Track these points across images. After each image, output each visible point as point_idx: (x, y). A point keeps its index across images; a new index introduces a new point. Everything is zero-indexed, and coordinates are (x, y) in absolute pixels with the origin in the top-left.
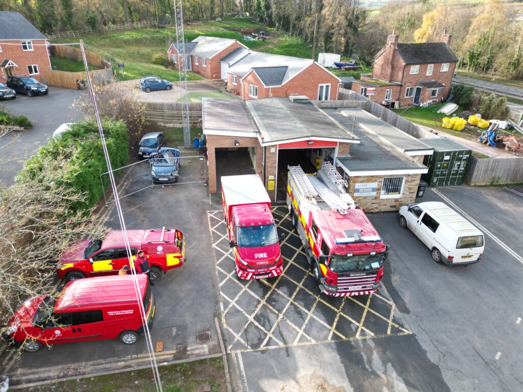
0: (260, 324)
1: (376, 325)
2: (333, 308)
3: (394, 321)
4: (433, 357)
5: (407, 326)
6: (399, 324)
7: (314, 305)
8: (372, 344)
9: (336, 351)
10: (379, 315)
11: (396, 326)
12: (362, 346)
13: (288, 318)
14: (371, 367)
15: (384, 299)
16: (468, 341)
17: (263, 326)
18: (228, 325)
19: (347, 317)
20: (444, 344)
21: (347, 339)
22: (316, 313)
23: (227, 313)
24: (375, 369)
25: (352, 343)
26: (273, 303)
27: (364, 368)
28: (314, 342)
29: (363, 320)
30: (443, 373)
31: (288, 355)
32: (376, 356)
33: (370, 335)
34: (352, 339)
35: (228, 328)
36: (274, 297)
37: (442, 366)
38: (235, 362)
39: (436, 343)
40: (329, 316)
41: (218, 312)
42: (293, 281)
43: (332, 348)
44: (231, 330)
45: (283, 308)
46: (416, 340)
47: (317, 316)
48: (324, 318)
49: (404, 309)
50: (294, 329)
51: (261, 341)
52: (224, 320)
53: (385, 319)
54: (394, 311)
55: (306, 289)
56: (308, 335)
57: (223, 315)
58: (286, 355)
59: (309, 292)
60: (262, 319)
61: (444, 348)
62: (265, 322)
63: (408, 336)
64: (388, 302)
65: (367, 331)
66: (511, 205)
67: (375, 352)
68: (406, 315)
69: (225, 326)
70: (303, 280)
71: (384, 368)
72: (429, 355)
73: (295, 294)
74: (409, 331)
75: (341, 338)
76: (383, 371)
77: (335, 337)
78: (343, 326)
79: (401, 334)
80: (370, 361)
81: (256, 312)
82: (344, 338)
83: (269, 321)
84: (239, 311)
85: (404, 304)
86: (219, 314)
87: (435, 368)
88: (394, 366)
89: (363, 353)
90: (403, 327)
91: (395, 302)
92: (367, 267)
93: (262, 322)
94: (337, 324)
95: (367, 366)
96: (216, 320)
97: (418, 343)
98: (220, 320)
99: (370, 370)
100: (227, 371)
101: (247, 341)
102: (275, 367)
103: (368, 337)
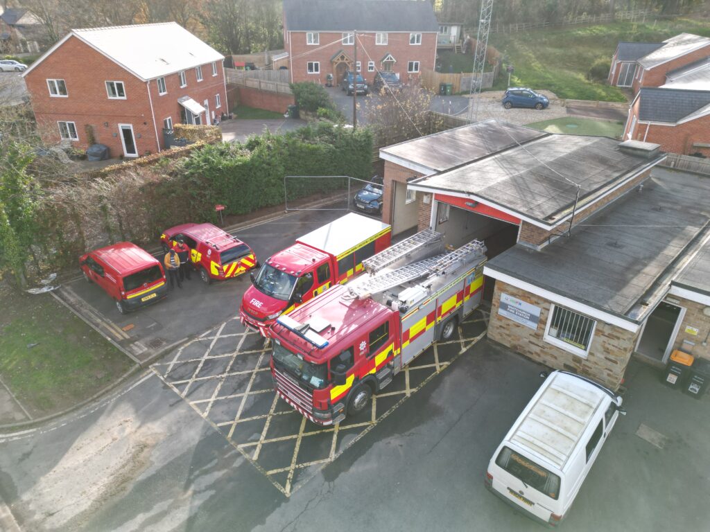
0: (202, 367)
1: (275, 456)
2: (273, 407)
5: (299, 487)
7: (264, 391)
8: (237, 464)
9: (202, 438)
10: (296, 452)
11: (290, 476)
12: (226, 456)
13: (226, 381)
14: (198, 476)
17: (201, 371)
19: (267, 425)
24: (196, 481)
27: (191, 471)
31: (171, 406)
32: (218, 474)
38: (141, 376)
40: (256, 410)
43: (206, 433)
44: (179, 354)
46: (277, 506)
47: (248, 400)
48: (247, 407)
49: (333, 472)
54: (318, 464)
56: (212, 407)
58: (172, 403)
62: (207, 369)
63: (283, 495)
64: (332, 452)
65: (258, 451)
67: (225, 471)
69: (182, 348)
71: (203, 488)
74: (291, 491)
75: (227, 434)
78: (248, 427)
79: (280, 486)
80: (206, 472)
82: (230, 435)
84: (208, 346)
85: (344, 470)
86: (194, 337)
88: (212, 497)
90: (293, 483)
92: (305, 377)
93: (205, 367)
94: (248, 421)
95: (197, 473)
96: (185, 339)
98: (186, 342)
99: (192, 477)
100: (125, 376)
101: (174, 371)
102: (150, 404)
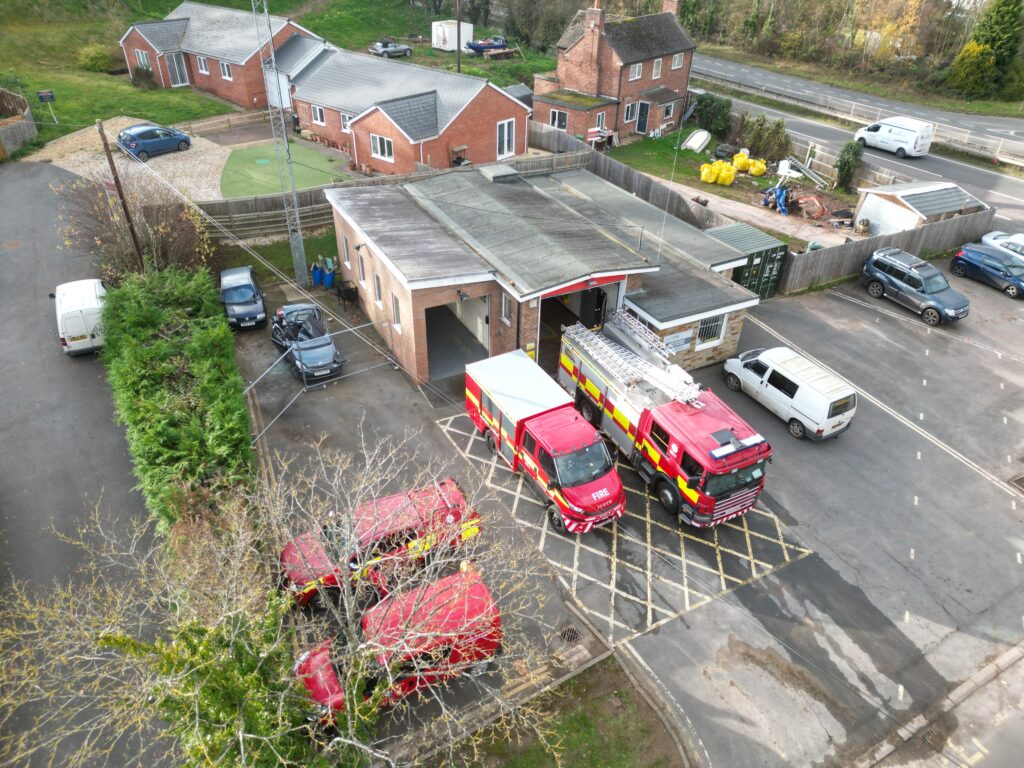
0: (628, 592)
1: (769, 553)
2: (706, 543)
3: (786, 540)
4: (848, 577)
5: (803, 543)
6: (793, 543)
7: (682, 546)
8: (777, 581)
9: (741, 604)
10: (766, 538)
12: (766, 587)
13: (660, 573)
14: (788, 611)
15: (761, 512)
16: (876, 544)
17: (635, 595)
18: (589, 607)
19: (729, 551)
20: (852, 556)
21: (745, 583)
22: (691, 556)
23: (577, 590)
24: (794, 613)
25: (754, 586)
26: (629, 557)
27: (782, 616)
28: (708, 599)
29: (750, 550)
30: (867, 595)
32: (787, 595)
33: (768, 569)
34: (750, 581)
35: (591, 612)
36: (624, 547)
37: (862, 586)
38: (629, 656)
39: (844, 557)
40: (708, 556)
41: (564, 592)
42: (634, 515)
43: (734, 601)
45: (645, 561)
46: (821, 560)
47: (692, 560)
48: (704, 562)
49: (790, 521)
50: (675, 587)
51: (643, 617)
52: (579, 603)
53: (774, 541)
54: (781, 528)
55: (659, 524)
57: (574, 594)
59: (665, 527)
60: (628, 586)
61: (854, 562)
62: (633, 589)
63: (810, 555)
64: (767, 515)
66: (846, 321)
67: (784, 591)
68: (796, 529)
69: (585, 609)
70: (648, 510)
71: (803, 608)
72: (842, 575)
73: (649, 535)
75: (737, 583)
76: (804, 613)
77: (730, 584)
78: (732, 566)
79: (802, 556)
80: (784, 604)
81: (614, 577)
82: (740, 581)
83: (638, 586)
84: (591, 583)
85: (787, 513)
86: (566, 594)
87: (856, 590)
88: (812, 602)
89: (771, 596)
90: (800, 546)
91: (776, 514)
92: (749, 480)
93: (630, 590)
94: (723, 565)
95: (784, 612)
96: (568, 603)
97: (824, 563)
98: (574, 604)
99: (789, 616)
100: (627, 672)
101: (626, 622)
102: (681, 648)
103: (767, 572)
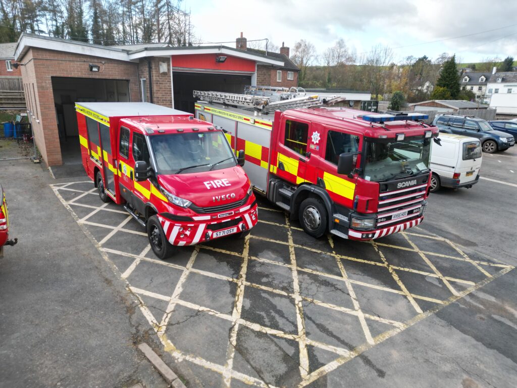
2: (372, 263)
3: (473, 258)
5: (496, 260)
6: (483, 260)
7: (341, 267)
8: (491, 298)
10: (446, 256)
11: (484, 263)
12: (481, 307)
15: (428, 237)
18: (186, 351)
19: (406, 269)
21: (447, 303)
22: (355, 276)
23: (170, 324)
25: (462, 306)
26: (264, 280)
28: (400, 326)
29: (433, 268)
31: (381, 374)
33: (470, 286)
34: (453, 300)
35: (188, 358)
36: (258, 269)
40: (381, 276)
41: (142, 329)
42: (273, 241)
44: (198, 361)
45: (291, 283)
47: (360, 280)
48: (377, 281)
49: (465, 242)
50: (341, 313)
51: (292, 362)
52: (167, 345)
53: (459, 259)
54: (459, 248)
55: (305, 248)
56: (379, 316)
57: (161, 331)
58: (375, 374)
59: (314, 250)
60: (263, 314)
64: (435, 238)
65: (458, 281)
68: (477, 248)
69: (178, 355)
73: (293, 257)
74: (506, 265)
75: (437, 304)
77: (425, 306)
78: (418, 285)
79: (503, 272)
81: (239, 305)
82: (439, 301)
83: (281, 314)
85: (457, 237)
86: (146, 332)
89: (497, 317)
90: (493, 262)
91: (445, 237)
92: (414, 171)
93: (266, 320)
96: (144, 347)
98: (157, 347)
101: (258, 373)
103: (471, 290)
